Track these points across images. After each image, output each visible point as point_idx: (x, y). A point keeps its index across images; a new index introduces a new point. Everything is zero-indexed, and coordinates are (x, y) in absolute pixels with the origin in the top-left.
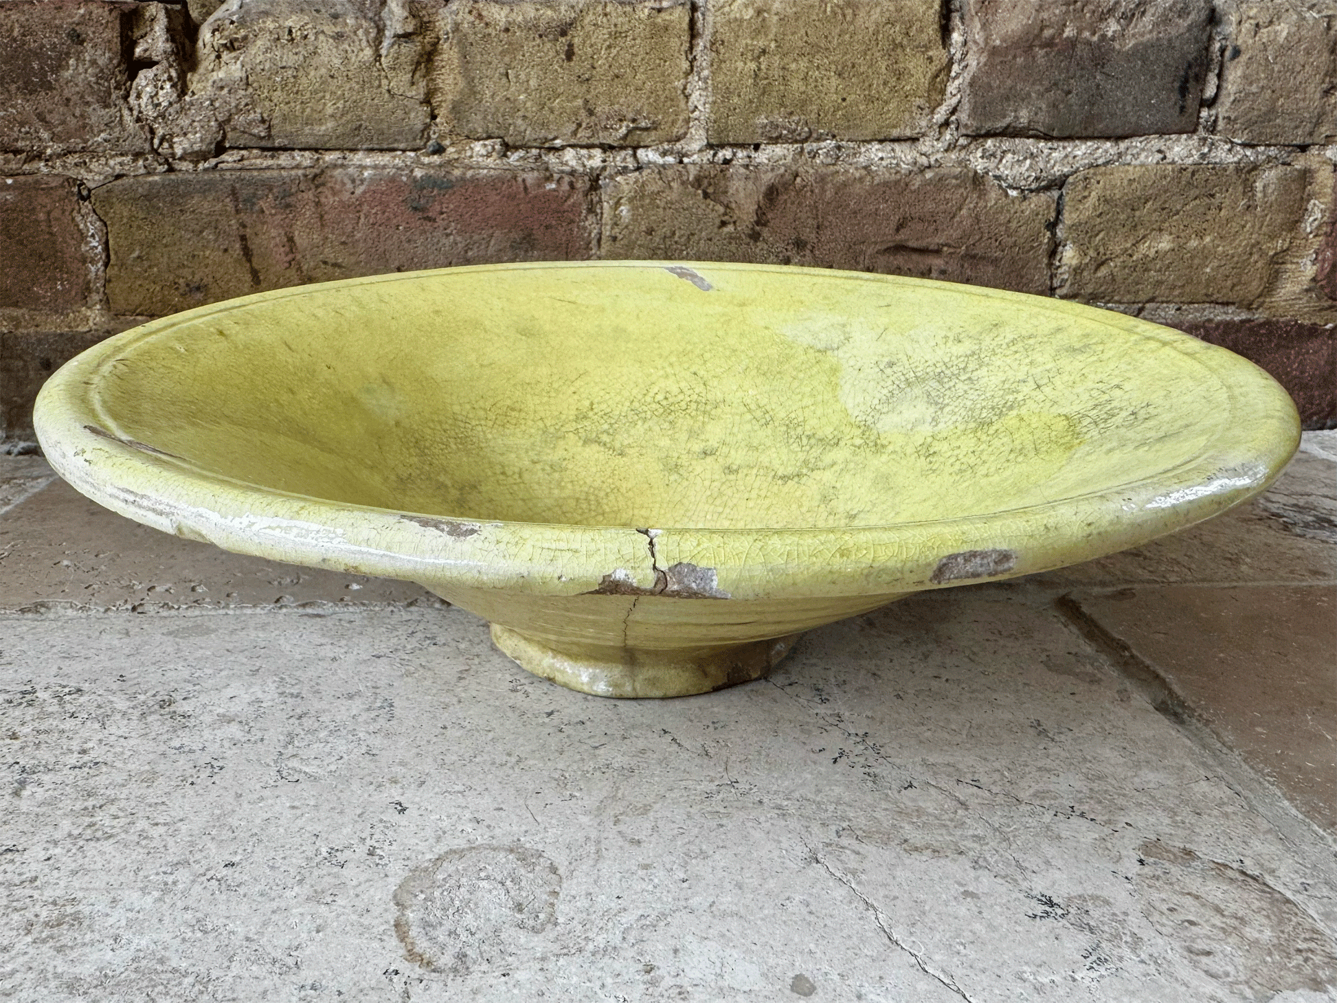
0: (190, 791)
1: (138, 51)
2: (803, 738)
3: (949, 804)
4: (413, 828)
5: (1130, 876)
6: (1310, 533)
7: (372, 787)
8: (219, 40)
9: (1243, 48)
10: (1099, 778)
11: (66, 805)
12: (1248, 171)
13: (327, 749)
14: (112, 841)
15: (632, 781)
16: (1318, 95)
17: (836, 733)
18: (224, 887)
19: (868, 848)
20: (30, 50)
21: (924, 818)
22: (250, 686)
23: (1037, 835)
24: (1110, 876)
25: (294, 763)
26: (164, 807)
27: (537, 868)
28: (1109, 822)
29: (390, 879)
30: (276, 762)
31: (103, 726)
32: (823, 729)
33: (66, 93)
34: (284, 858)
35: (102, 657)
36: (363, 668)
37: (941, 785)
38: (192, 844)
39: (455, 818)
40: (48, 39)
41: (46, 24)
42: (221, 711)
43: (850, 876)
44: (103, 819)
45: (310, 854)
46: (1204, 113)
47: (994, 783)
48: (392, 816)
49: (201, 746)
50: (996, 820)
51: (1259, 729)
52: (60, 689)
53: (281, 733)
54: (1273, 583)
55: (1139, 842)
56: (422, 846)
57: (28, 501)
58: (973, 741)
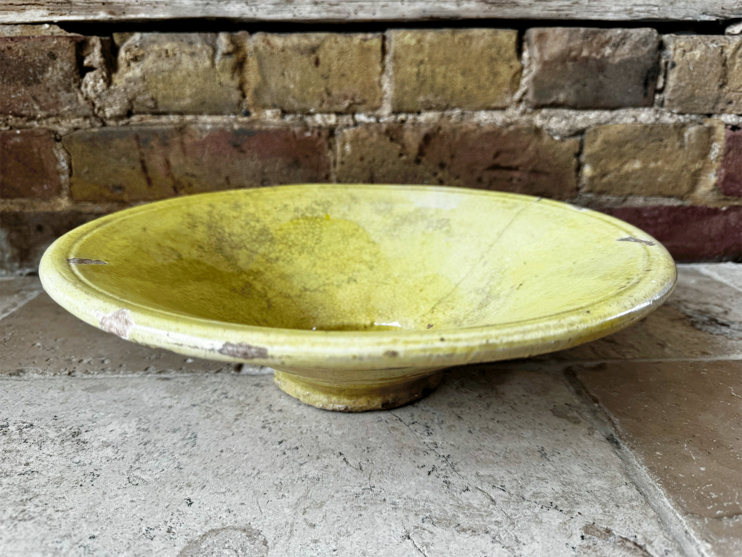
0: (79, 489)
1: (86, 62)
2: (414, 457)
3: (487, 501)
4: (194, 516)
5: (575, 546)
6: (705, 328)
7: (177, 489)
8: (129, 56)
9: (677, 62)
10: (569, 484)
11: (12, 498)
12: (680, 128)
13: (157, 464)
14: (33, 521)
15: (317, 486)
16: (716, 88)
17: (433, 455)
18: (87, 552)
19: (438, 530)
20: (28, 63)
21: (471, 510)
22: (123, 423)
23: (529, 521)
24: (564, 546)
25: (137, 473)
26: (63, 500)
27: (257, 542)
28: (569, 512)
29: (176, 548)
30: (128, 472)
31: (40, 448)
32: (426, 453)
33: (48, 85)
34: (122, 534)
35: (47, 404)
36: (184, 413)
37: (485, 489)
38: (74, 524)
39: (217, 509)
40: (38, 57)
41: (36, 49)
42: (104, 439)
43: (425, 548)
44: (30, 507)
45: (135, 531)
46: (657, 97)
47: (512, 488)
48: (184, 508)
49: (90, 461)
50: (509, 511)
51: (658, 453)
52: (21, 424)
53: (134, 454)
54: (681, 359)
55: (584, 525)
56: (197, 527)
57: (26, 306)
58: (505, 461)
